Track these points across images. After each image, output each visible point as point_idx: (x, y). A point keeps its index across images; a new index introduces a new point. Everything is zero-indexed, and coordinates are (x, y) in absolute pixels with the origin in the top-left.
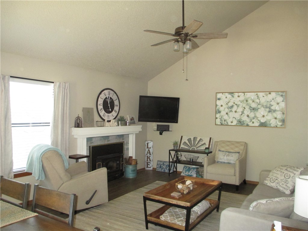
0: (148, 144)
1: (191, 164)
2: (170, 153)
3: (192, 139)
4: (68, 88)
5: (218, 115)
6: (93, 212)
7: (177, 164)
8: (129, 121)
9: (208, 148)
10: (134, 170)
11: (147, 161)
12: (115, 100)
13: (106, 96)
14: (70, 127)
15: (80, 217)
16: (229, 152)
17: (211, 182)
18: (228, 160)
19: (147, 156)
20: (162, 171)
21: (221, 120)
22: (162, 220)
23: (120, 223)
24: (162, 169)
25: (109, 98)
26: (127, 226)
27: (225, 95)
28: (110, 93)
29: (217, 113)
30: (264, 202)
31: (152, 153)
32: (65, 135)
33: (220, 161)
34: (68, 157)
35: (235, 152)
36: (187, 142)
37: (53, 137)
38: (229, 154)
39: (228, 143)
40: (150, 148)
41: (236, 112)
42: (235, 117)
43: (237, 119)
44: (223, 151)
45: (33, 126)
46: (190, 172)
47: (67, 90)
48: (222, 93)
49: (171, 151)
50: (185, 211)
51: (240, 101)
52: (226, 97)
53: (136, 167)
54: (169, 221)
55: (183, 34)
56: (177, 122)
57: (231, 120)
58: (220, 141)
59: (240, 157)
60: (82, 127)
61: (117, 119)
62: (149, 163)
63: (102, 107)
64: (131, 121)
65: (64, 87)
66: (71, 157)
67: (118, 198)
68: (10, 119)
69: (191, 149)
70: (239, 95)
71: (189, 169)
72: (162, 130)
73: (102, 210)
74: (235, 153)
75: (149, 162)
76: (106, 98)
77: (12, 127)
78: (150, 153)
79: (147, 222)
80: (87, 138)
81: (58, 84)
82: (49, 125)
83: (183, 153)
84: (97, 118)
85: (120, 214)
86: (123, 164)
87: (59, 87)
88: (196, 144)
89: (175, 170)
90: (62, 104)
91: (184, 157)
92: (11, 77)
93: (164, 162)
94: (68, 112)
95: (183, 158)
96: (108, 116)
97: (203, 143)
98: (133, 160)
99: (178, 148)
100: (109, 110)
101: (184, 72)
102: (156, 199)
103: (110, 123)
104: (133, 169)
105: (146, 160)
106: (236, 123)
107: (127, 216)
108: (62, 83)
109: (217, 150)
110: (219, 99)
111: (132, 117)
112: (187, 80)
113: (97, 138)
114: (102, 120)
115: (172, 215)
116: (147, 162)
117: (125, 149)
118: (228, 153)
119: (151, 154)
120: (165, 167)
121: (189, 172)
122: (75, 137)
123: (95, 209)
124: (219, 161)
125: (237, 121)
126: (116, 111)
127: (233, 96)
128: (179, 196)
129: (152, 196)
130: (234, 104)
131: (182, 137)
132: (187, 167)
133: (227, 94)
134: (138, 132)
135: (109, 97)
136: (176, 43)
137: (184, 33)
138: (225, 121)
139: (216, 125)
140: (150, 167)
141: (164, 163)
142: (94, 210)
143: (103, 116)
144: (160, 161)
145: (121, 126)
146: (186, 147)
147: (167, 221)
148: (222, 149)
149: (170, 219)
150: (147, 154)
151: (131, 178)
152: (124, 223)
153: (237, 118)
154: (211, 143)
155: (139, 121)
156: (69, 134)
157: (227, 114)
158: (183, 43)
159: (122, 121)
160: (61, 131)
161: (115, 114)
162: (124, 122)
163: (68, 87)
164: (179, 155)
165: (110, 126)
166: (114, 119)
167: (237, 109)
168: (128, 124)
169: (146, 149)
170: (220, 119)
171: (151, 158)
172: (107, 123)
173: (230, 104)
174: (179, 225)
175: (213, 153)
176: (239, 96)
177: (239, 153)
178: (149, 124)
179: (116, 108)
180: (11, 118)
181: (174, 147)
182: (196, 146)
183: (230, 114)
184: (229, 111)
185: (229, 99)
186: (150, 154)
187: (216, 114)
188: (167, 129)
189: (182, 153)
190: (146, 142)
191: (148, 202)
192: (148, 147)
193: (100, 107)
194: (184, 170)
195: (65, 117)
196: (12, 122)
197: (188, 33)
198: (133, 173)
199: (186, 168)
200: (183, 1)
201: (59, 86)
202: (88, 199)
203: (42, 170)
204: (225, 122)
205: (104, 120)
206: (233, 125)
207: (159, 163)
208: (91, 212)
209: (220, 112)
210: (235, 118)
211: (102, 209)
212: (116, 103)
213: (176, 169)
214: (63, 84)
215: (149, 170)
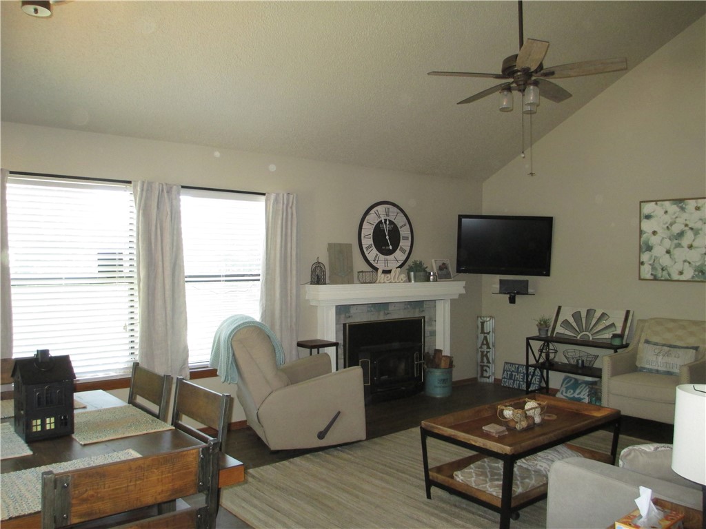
0: (483, 323)
1: (580, 372)
2: (528, 344)
3: (584, 314)
4: (294, 204)
5: (645, 257)
6: (334, 456)
7: (550, 372)
8: (435, 271)
9: (621, 336)
10: (444, 381)
11: (482, 361)
12: (401, 227)
13: (380, 217)
14: (300, 284)
15: (303, 462)
16: (670, 346)
17: (594, 410)
18: (668, 366)
19: (482, 352)
20: (515, 386)
21: (654, 268)
22: (459, 482)
23: (377, 482)
24: (514, 381)
25: (388, 222)
26: (391, 488)
27: (662, 205)
28: (388, 212)
29: (644, 250)
30: (650, 449)
31: (493, 346)
32: (289, 298)
33: (647, 366)
34: (295, 343)
35: (685, 346)
36: (571, 320)
37: (264, 302)
38: (669, 351)
39: (671, 325)
40: (488, 333)
41: (690, 247)
42: (688, 260)
43: (694, 264)
44: (655, 344)
45: (226, 281)
46: (578, 391)
47: (291, 208)
48: (656, 201)
49: (530, 341)
50: (500, 465)
51: (701, 219)
52: (666, 212)
53: (451, 373)
54: (473, 485)
55: (518, 71)
56: (548, 274)
57: (679, 267)
58: (651, 319)
59: (700, 358)
60: (325, 284)
61: (406, 266)
62: (485, 368)
63: (371, 241)
64: (440, 273)
65: (285, 202)
66: (300, 345)
67: (393, 435)
68: (182, 268)
69: (578, 338)
70: (699, 205)
71: (576, 385)
72: (513, 292)
73: (351, 455)
74: (687, 348)
75: (485, 364)
76: (380, 222)
77: (187, 282)
78: (488, 344)
79: (430, 483)
80: (337, 307)
81: (273, 197)
82: (259, 280)
83: (561, 347)
84: (360, 264)
85: (386, 465)
86: (420, 365)
87: (277, 203)
88: (591, 326)
89: (544, 385)
90: (282, 236)
91: (563, 354)
92: (183, 187)
93: (519, 365)
94: (294, 253)
95: (560, 358)
96: (386, 261)
97: (608, 323)
98: (444, 358)
99: (549, 335)
100: (387, 248)
101: (524, 157)
102: (445, 434)
103: (388, 275)
104: (442, 377)
105: (479, 360)
106: (692, 274)
107: (397, 470)
108: (281, 195)
109: (642, 340)
110: (648, 217)
111: (444, 264)
112: (532, 174)
113: (359, 307)
114: (370, 269)
115: (484, 474)
116: (482, 364)
117: (427, 334)
118: (666, 349)
119: (491, 347)
120: (520, 377)
121: (574, 392)
122: (313, 303)
123: (339, 450)
124: (644, 368)
125: (695, 271)
126: (403, 251)
127: (683, 209)
128: (499, 433)
129: (437, 428)
130: (687, 228)
131: (560, 308)
132: (571, 380)
133: (667, 204)
134: (456, 297)
135: (386, 220)
136: (505, 93)
137: (519, 69)
138: (663, 270)
139: (640, 279)
140: (489, 377)
141: (518, 368)
142: (336, 453)
143: (374, 260)
144: (511, 364)
145: (415, 281)
146: (567, 332)
147: (469, 483)
148: (654, 339)
149: (475, 481)
150: (481, 347)
151: (440, 398)
152: (387, 482)
153: (695, 262)
154: (628, 324)
155: (459, 271)
156: (298, 296)
157: (668, 252)
158: (520, 91)
159: (418, 272)
160: (281, 292)
161: (402, 256)
162: (422, 273)
163: (295, 202)
164: (551, 351)
165: (390, 282)
166: (401, 267)
167: (694, 240)
168: (432, 277)
169: (479, 335)
170: (650, 264)
171: (491, 356)
172: (383, 275)
173: (676, 229)
174: (492, 495)
175: (630, 348)
176: (698, 208)
177: (696, 348)
178: (486, 278)
179: (405, 244)
180: (183, 266)
181: (540, 330)
182: (591, 330)
183: (677, 253)
184: (673, 246)
185: (674, 217)
186: (489, 348)
187: (642, 255)
188: (523, 289)
189: (557, 345)
190: (479, 319)
191: (430, 441)
192: (483, 332)
193: (368, 242)
194: (564, 386)
195: (289, 264)
196: (186, 274)
197: (529, 69)
198: (443, 387)
199: (568, 382)
200: (520, 3)
201: (276, 200)
202: (322, 428)
203: (232, 363)
204: (665, 273)
205: (376, 269)
206: (685, 279)
207: (507, 367)
208: (327, 456)
209: (649, 248)
210: (689, 263)
211: (352, 453)
212: (404, 232)
213: (547, 383)
214: (283, 197)
215: (486, 383)
